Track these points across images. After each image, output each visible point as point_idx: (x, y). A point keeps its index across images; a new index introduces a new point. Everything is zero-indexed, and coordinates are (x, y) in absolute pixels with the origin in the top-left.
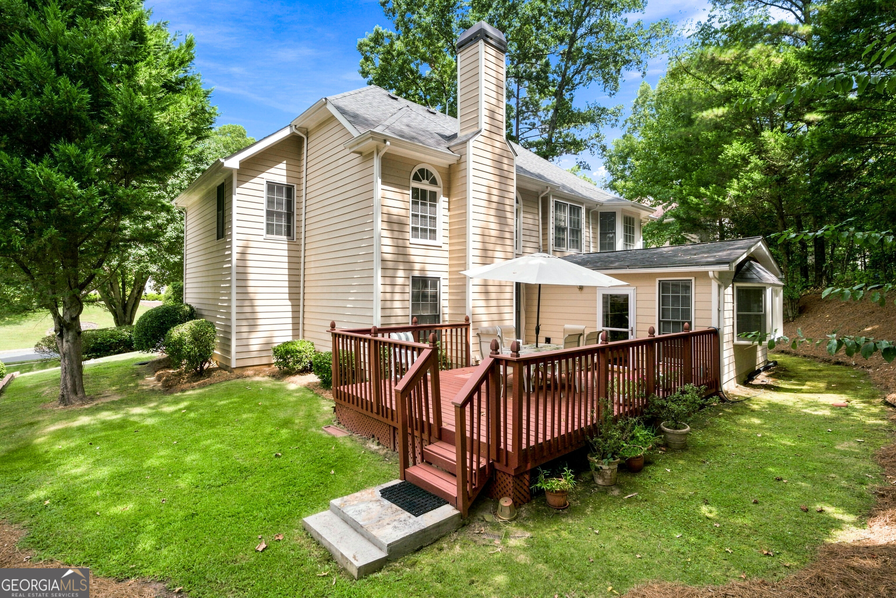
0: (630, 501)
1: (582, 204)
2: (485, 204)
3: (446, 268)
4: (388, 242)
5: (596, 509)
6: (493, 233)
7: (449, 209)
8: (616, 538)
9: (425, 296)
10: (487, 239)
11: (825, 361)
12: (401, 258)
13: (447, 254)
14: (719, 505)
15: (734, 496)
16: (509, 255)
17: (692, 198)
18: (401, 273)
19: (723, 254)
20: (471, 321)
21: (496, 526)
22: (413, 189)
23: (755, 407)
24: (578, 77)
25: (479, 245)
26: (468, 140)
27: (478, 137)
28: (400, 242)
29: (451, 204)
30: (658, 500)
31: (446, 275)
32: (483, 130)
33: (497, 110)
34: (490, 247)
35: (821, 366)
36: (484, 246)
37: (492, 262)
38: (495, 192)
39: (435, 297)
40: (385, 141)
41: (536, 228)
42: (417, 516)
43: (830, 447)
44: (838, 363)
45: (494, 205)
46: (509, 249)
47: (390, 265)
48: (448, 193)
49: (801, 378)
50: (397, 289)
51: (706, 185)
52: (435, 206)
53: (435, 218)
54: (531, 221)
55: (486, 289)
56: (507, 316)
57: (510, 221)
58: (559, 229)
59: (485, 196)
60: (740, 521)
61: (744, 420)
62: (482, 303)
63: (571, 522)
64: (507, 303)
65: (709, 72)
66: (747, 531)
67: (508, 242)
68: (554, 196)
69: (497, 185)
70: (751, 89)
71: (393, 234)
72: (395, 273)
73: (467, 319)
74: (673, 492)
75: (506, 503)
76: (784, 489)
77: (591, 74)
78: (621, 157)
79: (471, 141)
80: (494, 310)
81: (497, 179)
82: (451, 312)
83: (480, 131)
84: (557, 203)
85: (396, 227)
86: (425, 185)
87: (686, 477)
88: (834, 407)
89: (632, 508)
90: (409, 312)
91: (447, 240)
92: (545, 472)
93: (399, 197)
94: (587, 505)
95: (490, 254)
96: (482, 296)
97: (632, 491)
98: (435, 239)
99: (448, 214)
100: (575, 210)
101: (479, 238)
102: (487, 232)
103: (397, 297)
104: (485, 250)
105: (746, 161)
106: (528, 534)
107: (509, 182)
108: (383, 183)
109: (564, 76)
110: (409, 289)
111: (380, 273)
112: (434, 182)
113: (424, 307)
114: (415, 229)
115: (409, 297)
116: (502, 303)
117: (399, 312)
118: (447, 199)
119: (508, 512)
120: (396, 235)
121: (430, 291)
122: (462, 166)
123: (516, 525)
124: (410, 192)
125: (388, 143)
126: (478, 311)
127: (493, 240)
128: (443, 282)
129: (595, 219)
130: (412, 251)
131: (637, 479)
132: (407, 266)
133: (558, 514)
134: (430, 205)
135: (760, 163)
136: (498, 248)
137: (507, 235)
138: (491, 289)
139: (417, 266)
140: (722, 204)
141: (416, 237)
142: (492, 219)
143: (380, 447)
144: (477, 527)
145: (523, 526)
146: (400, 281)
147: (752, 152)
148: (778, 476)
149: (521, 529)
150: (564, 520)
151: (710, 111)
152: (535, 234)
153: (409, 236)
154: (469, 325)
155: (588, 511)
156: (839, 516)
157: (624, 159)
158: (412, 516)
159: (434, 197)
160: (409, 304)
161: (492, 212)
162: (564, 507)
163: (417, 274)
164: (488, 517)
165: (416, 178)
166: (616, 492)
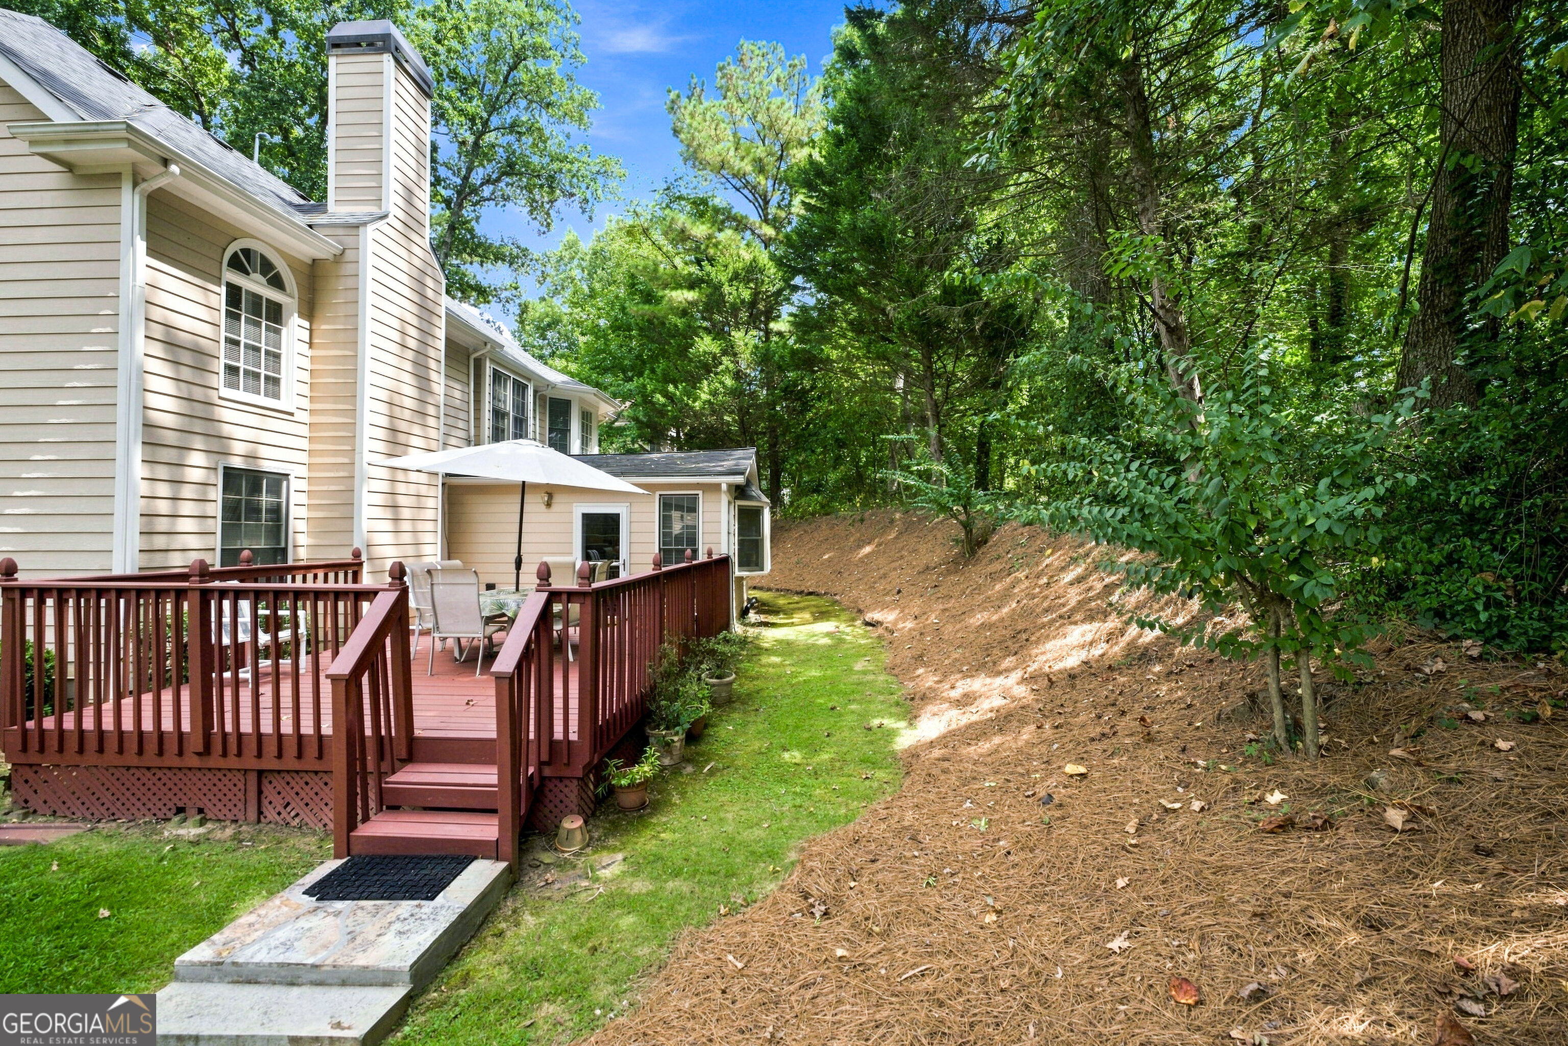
0: (712, 773)
1: (529, 380)
2: (395, 348)
3: (303, 457)
4: (168, 386)
5: (683, 794)
6: (409, 403)
7: (311, 344)
8: (730, 816)
9: (254, 511)
10: (397, 412)
11: (797, 593)
12: (198, 426)
13: (304, 430)
14: (799, 746)
15: (806, 735)
16: (433, 445)
17: (658, 396)
18: (197, 458)
19: (728, 464)
20: (364, 558)
21: (562, 865)
22: (229, 285)
23: (766, 645)
24: (487, 191)
25: (384, 421)
26: (365, 224)
27: (381, 224)
28: (198, 393)
29: (315, 334)
30: (739, 763)
31: (303, 471)
32: (391, 216)
33: (417, 191)
34: (403, 426)
35: (796, 598)
36: (391, 423)
37: (405, 454)
38: (413, 332)
39: (277, 515)
40: (166, 162)
41: (465, 408)
42: (432, 898)
43: (850, 670)
44: (810, 594)
45: (410, 355)
46: (433, 433)
47: (171, 438)
48: (309, 311)
49: (788, 613)
50: (187, 492)
51: (675, 384)
52: (278, 332)
53: (277, 356)
54: (457, 394)
55: (394, 500)
56: (427, 550)
57: (436, 388)
58: (498, 415)
59: (396, 336)
60: (825, 756)
61: (765, 659)
62: (388, 525)
63: (664, 819)
64: (429, 526)
65: (674, 242)
66: (838, 764)
67: (431, 422)
68: (492, 360)
69: (414, 321)
70: (724, 279)
71: (178, 371)
72: (182, 457)
73: (357, 554)
74: (749, 749)
75: (573, 823)
76: (840, 715)
77: (509, 191)
78: (538, 328)
79: (370, 228)
80: (407, 538)
81: (414, 308)
82: (311, 541)
83: (385, 216)
84: (495, 372)
85: (186, 357)
86: (254, 284)
87: (752, 729)
88: (829, 634)
89: (718, 778)
90: (217, 542)
91: (305, 403)
92: (616, 761)
93: (195, 294)
94: (669, 794)
95: (402, 438)
96: (388, 513)
97: (707, 762)
98: (276, 396)
99: (309, 353)
100: (520, 389)
101: (383, 408)
102: (397, 399)
103: (187, 508)
104: (393, 430)
105: (717, 361)
106: (620, 856)
107: (436, 320)
108: (152, 252)
109: (466, 178)
110: (217, 494)
111: (138, 452)
112: (276, 282)
113: (253, 534)
114: (232, 370)
115: (216, 509)
116: (421, 526)
117: (193, 542)
118: (306, 324)
119: (578, 836)
120: (186, 373)
121: (265, 499)
122: (348, 269)
123: (595, 852)
124: (223, 290)
125: (174, 168)
126: (378, 539)
127: (407, 414)
128: (295, 484)
129: (543, 407)
130: (225, 414)
131: (703, 747)
132: (215, 445)
133: (641, 817)
134: (268, 328)
135: (731, 366)
136: (416, 430)
137: (431, 410)
138: (402, 500)
139: (239, 448)
140: (692, 408)
141: (234, 385)
142: (408, 378)
143: (209, 825)
144: (535, 879)
145: (604, 848)
146: (195, 475)
147: (725, 353)
148: (830, 705)
149: (605, 853)
150: (654, 820)
151: (679, 292)
152: (462, 415)
153: (219, 380)
154: (360, 564)
155: (676, 799)
156: (895, 726)
157: (542, 331)
158: (423, 902)
159: (275, 313)
160: (217, 526)
161: (408, 366)
162: (643, 806)
163: (237, 463)
164: (547, 858)
165: (236, 263)
166: (690, 769)
